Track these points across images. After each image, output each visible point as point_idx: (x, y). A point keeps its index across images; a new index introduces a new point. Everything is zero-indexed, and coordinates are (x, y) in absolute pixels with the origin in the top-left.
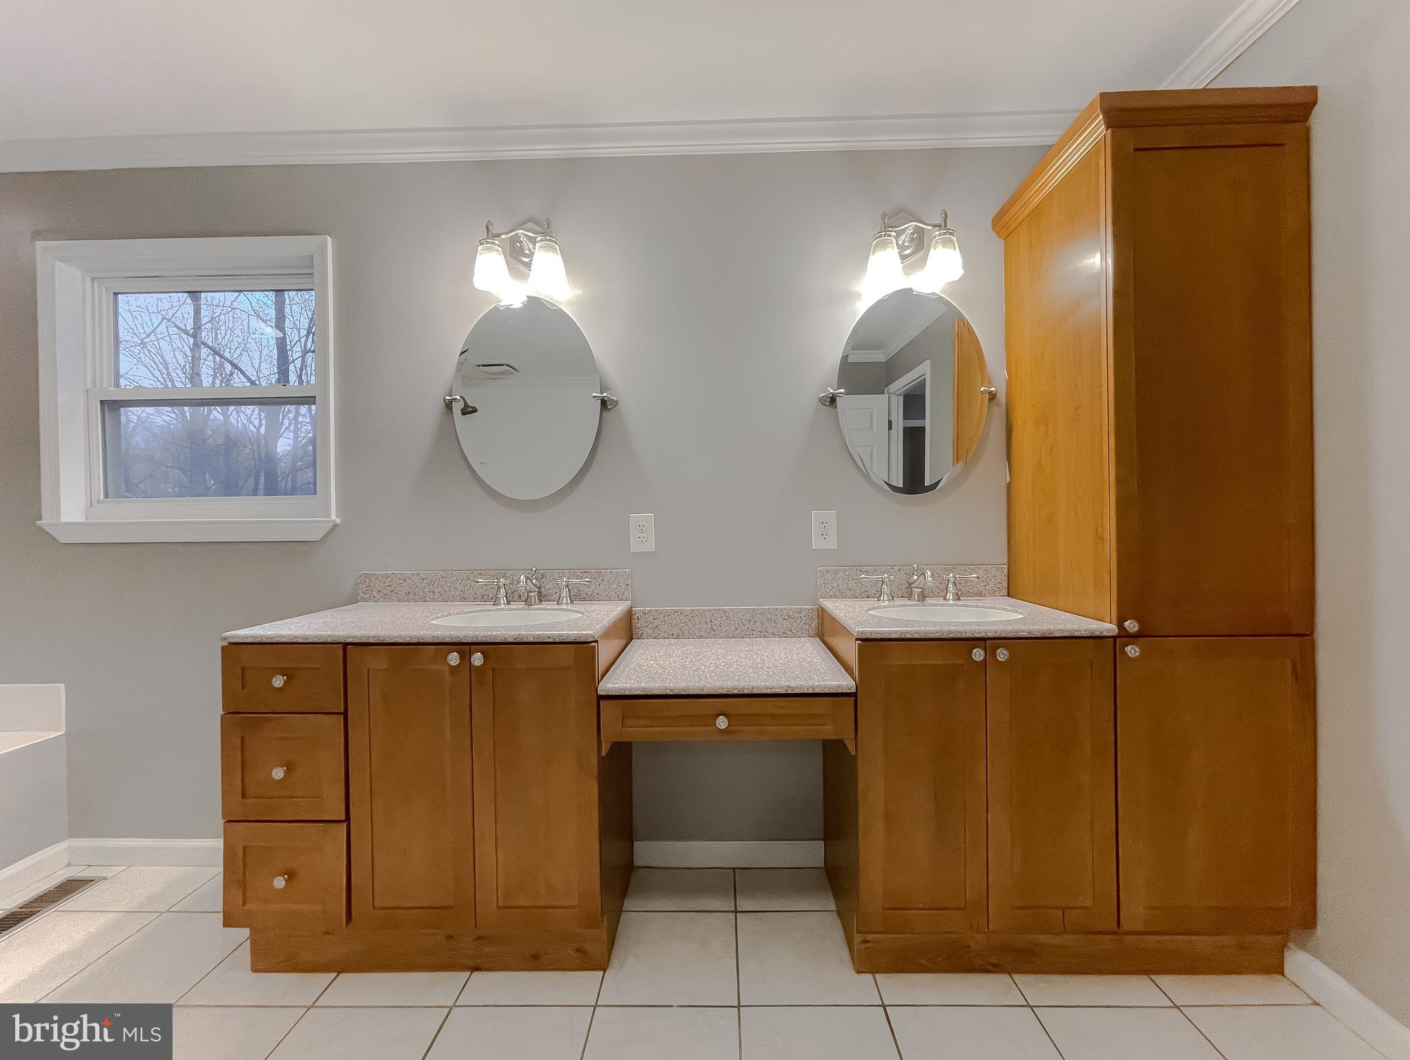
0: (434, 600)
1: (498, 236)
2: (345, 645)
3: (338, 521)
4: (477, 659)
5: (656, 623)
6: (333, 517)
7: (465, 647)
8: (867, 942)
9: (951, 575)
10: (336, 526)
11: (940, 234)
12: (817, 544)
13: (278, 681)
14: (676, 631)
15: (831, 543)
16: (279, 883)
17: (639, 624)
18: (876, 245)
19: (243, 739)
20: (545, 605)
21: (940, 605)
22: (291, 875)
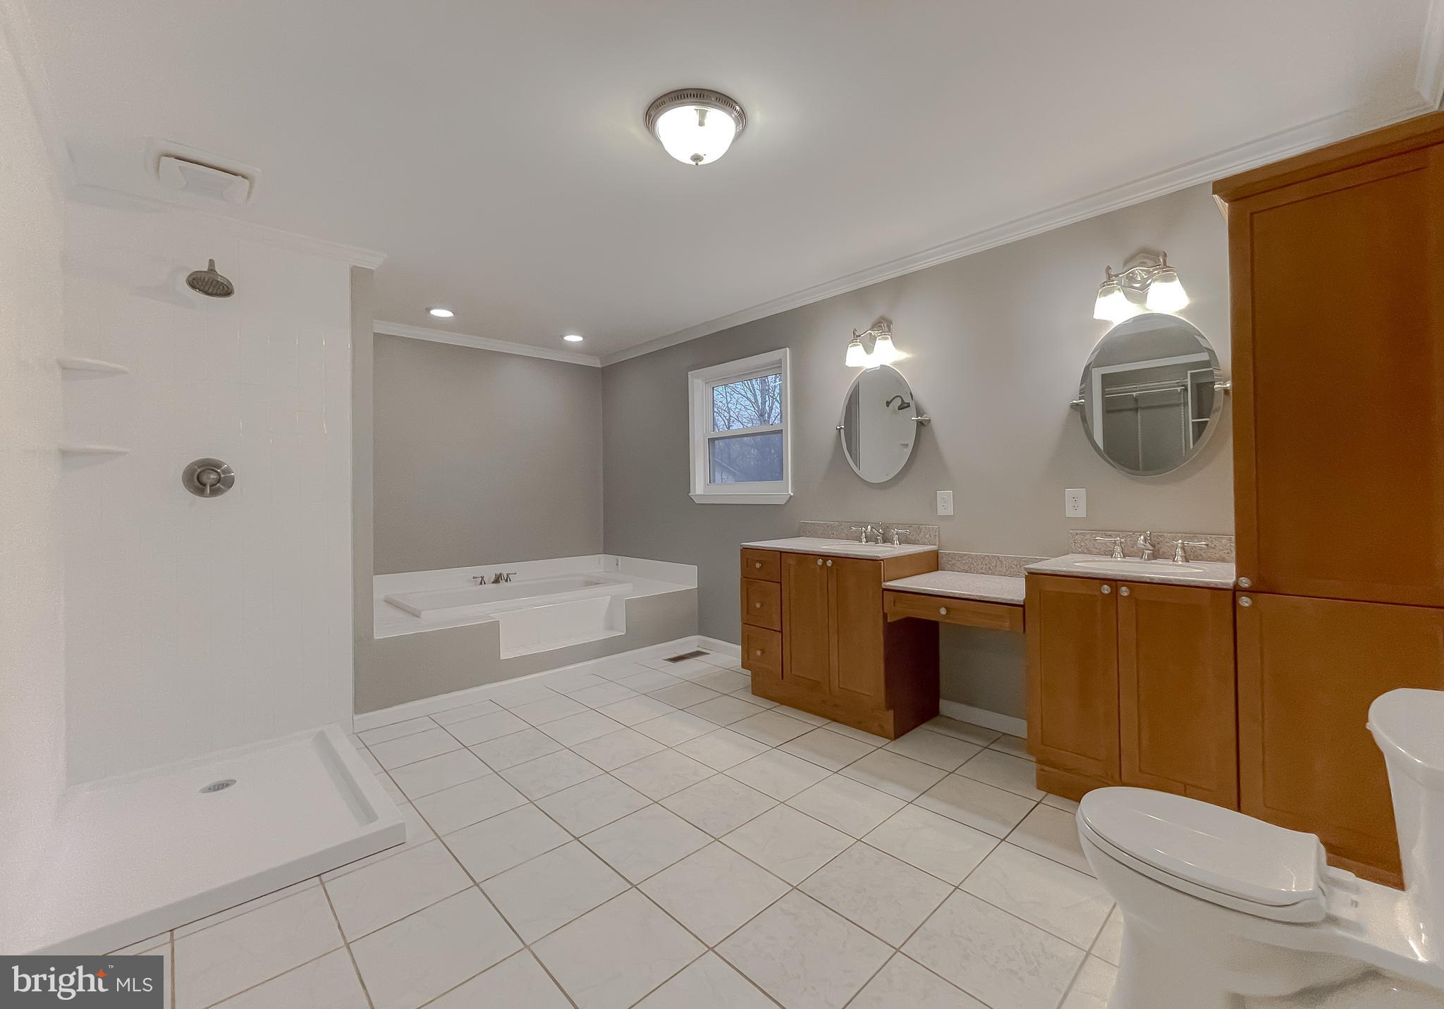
0: (833, 538)
1: (860, 336)
2: (781, 552)
3: (792, 494)
4: (829, 563)
5: (954, 561)
6: (790, 492)
7: (825, 557)
8: (1044, 771)
9: (1180, 541)
10: (791, 496)
11: (1158, 273)
12: (1070, 513)
13: (758, 565)
14: (966, 568)
15: (1082, 513)
16: (759, 653)
17: (942, 561)
18: (1101, 292)
19: (747, 589)
20: (886, 544)
21: (1170, 565)
22: (763, 652)
